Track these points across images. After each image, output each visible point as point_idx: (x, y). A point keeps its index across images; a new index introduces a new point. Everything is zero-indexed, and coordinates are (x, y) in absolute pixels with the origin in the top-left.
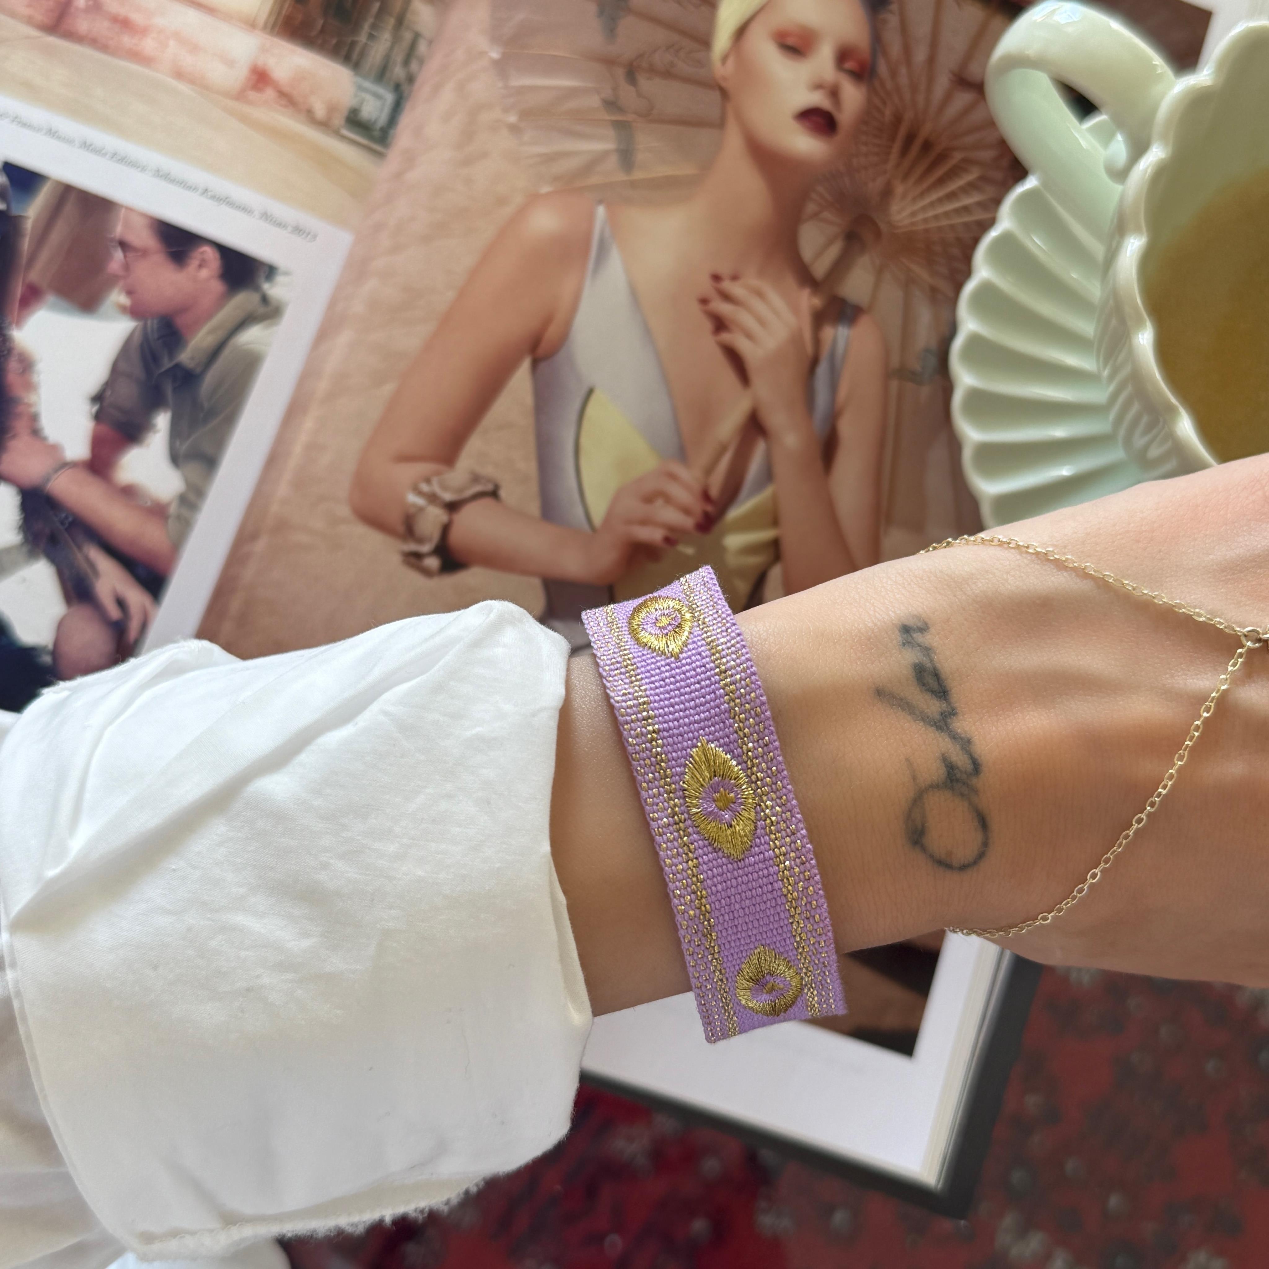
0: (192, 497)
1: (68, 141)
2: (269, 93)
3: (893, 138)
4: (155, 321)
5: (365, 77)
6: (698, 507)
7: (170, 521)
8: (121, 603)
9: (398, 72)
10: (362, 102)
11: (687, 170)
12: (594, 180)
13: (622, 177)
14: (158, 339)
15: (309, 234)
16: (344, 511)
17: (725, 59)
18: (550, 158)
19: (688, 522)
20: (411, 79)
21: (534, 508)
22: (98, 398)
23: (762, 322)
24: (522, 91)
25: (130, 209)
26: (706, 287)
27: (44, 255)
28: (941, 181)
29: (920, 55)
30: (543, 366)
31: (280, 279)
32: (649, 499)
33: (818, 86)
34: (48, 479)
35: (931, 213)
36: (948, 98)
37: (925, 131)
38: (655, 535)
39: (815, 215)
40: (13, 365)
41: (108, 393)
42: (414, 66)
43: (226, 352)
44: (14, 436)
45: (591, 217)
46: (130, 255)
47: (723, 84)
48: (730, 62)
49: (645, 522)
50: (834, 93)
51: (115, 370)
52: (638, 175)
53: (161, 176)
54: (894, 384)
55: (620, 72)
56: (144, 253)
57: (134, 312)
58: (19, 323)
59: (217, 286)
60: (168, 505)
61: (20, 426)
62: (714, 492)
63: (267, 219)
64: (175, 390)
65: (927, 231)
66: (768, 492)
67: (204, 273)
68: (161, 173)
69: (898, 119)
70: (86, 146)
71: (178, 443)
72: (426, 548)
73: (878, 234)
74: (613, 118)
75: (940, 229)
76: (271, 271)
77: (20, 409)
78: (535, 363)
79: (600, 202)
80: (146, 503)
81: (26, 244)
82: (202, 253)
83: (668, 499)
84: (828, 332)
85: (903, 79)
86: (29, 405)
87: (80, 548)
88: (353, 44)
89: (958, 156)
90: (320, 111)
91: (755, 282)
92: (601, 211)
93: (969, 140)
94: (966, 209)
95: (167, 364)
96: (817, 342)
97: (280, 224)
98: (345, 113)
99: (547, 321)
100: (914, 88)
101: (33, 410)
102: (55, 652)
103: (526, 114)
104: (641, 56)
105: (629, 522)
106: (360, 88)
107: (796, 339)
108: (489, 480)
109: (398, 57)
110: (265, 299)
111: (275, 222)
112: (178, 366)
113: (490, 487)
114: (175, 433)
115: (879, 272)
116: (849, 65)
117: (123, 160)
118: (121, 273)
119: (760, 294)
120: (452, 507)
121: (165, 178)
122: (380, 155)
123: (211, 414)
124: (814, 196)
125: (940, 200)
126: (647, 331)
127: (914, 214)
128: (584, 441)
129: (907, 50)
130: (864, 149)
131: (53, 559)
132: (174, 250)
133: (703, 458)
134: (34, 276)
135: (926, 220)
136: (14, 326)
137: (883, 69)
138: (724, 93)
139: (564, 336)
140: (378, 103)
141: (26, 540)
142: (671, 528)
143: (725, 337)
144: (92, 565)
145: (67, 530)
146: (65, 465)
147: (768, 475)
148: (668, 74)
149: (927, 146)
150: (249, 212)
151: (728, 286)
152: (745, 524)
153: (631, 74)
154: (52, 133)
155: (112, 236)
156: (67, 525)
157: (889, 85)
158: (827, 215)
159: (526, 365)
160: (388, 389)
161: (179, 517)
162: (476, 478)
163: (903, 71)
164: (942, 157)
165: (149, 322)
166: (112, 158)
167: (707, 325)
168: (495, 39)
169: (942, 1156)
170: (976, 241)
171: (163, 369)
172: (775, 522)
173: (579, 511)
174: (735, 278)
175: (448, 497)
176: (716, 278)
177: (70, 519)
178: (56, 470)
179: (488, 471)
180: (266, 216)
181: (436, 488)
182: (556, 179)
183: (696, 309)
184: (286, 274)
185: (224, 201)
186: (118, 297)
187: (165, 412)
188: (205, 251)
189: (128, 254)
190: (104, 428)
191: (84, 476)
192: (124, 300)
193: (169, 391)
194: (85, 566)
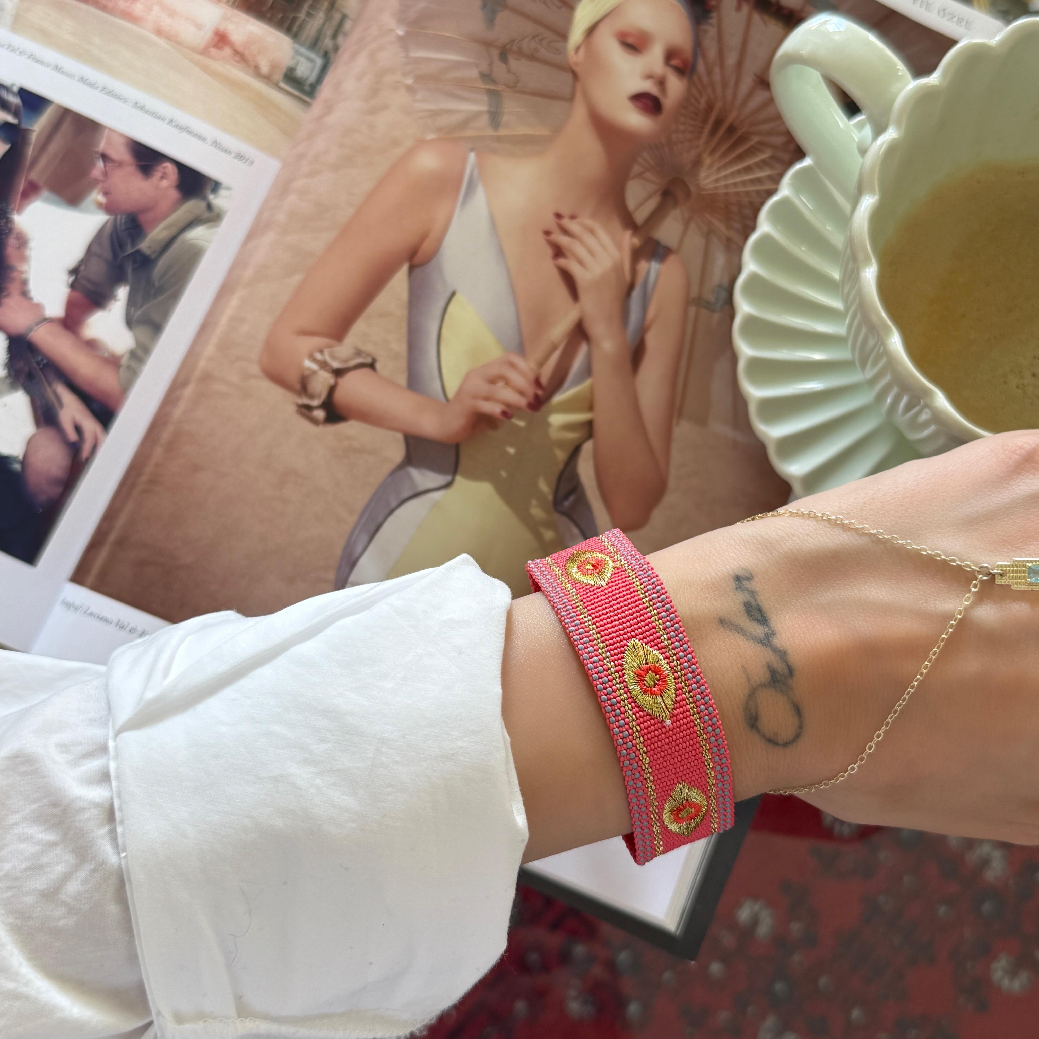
0: (140, 353)
1: (70, 76)
2: (227, 51)
3: (705, 121)
4: (124, 217)
5: (302, 44)
6: (531, 390)
7: (122, 370)
8: (78, 429)
9: (328, 42)
10: (297, 64)
11: (543, 131)
12: (469, 133)
13: (490, 132)
14: (125, 230)
15: (248, 159)
16: (255, 369)
17: (577, 49)
18: (436, 114)
19: (522, 402)
20: (336, 49)
22: (74, 272)
23: (591, 253)
24: (417, 61)
25: (111, 130)
26: (550, 222)
28: (740, 158)
29: (731, 59)
30: (417, 271)
31: (223, 192)
32: (492, 381)
33: (649, 77)
34: (30, 330)
35: (731, 181)
36: (750, 95)
37: (731, 118)
38: (495, 409)
39: (639, 175)
40: (12, 241)
41: (82, 268)
42: (340, 39)
43: (176, 245)
44: (8, 295)
45: (464, 161)
46: (109, 165)
47: (576, 69)
48: (582, 52)
49: (487, 398)
50: (661, 83)
51: (90, 251)
52: (503, 132)
53: (138, 107)
54: (692, 310)
55: (495, 53)
56: (120, 164)
57: (108, 208)
58: (20, 210)
59: (174, 194)
60: (122, 357)
61: (14, 288)
62: (544, 380)
63: (216, 146)
64: (134, 270)
65: (726, 194)
66: (586, 384)
67: (165, 183)
68: (138, 105)
69: (710, 107)
70: (83, 80)
71: (133, 310)
72: (315, 403)
73: (688, 194)
74: (487, 87)
75: (737, 194)
76: (216, 186)
77: (15, 275)
78: (412, 268)
79: (472, 150)
80: (104, 354)
81: (30, 151)
82: (164, 168)
83: (507, 382)
84: (643, 265)
85: (717, 77)
86: (21, 272)
87: (50, 384)
88: (294, 19)
89: (755, 139)
90: (265, 68)
91: (589, 222)
92: (472, 157)
93: (766, 127)
94: (759, 181)
95: (130, 250)
96: (634, 272)
97: (227, 151)
98: (284, 70)
99: (424, 237)
100: (725, 85)
101: (24, 276)
102: (24, 462)
103: (420, 78)
104: (513, 41)
105: (475, 397)
106: (297, 53)
107: (617, 268)
108: (368, 355)
109: (329, 32)
110: (210, 207)
111: (222, 148)
112: (138, 252)
113: (369, 360)
114: (131, 302)
115: (687, 224)
116: (675, 62)
117: (110, 93)
118: (101, 178)
119: (592, 232)
120: (339, 373)
121: (141, 109)
122: (307, 104)
123: (160, 290)
124: (640, 160)
125: (739, 172)
126: (501, 252)
127: (717, 181)
129: (721, 54)
130: (682, 127)
131: (29, 391)
132: (143, 164)
133: (538, 353)
134: (34, 175)
135: (726, 186)
136: (15, 212)
137: (701, 67)
138: (575, 76)
139: (436, 250)
140: (310, 65)
141: (9, 375)
142: (508, 405)
143: (562, 262)
144: (58, 398)
146: (46, 320)
147: (588, 371)
148: (532, 57)
149: (731, 130)
150: (204, 139)
151: (566, 222)
152: (566, 407)
153: (504, 55)
154: (58, 69)
155: (97, 149)
156: (41, 366)
157: (705, 80)
158: (648, 175)
161: (128, 367)
162: (359, 353)
163: (717, 70)
164: (742, 139)
165: (119, 217)
166: (102, 90)
167: (549, 252)
168: (401, 21)
169: (682, 908)
170: (762, 203)
171: (126, 254)
172: (591, 408)
173: (437, 385)
174: (573, 217)
175: (336, 365)
176: (558, 216)
177: (45, 362)
178: (38, 324)
179: (369, 348)
180: (216, 144)
181: (328, 358)
182: (439, 129)
183: (541, 239)
184: (228, 189)
185: (185, 130)
186: (97, 196)
187: (125, 286)
188: (167, 167)
189: (108, 164)
190: (77, 295)
191: (58, 330)
192: (101, 198)
193: (129, 271)
194: (53, 398)
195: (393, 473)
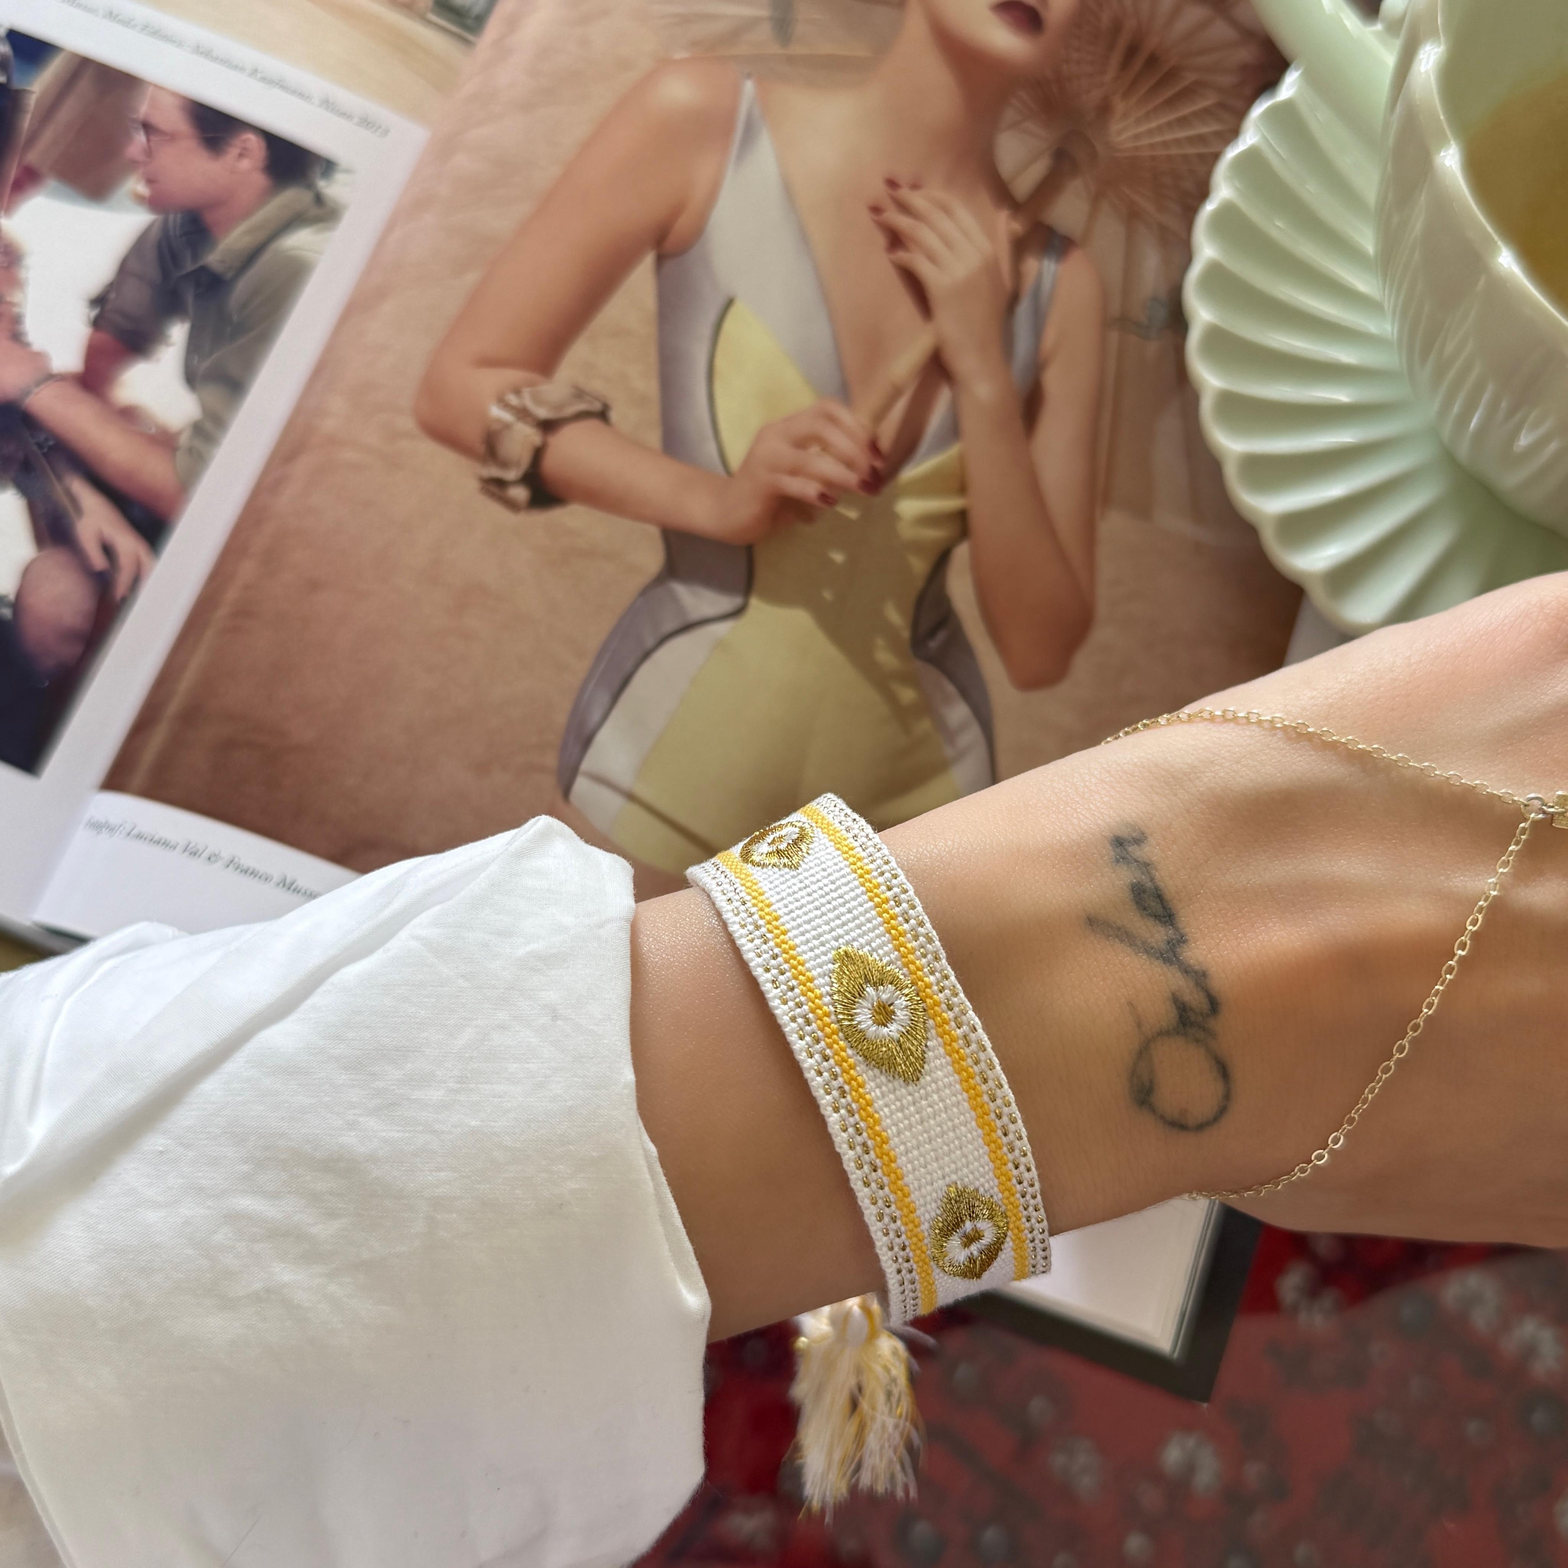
0: (208, 426)
1: (91, 10)
3: (1110, 47)
4: (179, 216)
6: (864, 460)
7: (179, 454)
8: (108, 550)
11: (859, 50)
12: (741, 49)
13: (775, 49)
14: (181, 236)
15: (380, 127)
16: (407, 423)
18: (686, 20)
19: (851, 478)
21: (654, 438)
22: (99, 301)
23: (948, 243)
25: (157, 87)
26: (879, 191)
27: (48, 135)
28: (1171, 103)
30: (669, 264)
31: (339, 177)
32: (802, 443)
35: (1158, 139)
36: (1177, 10)
37: (1151, 42)
38: (807, 489)
39: (1015, 125)
41: (112, 296)
43: (266, 257)
45: (736, 92)
46: (155, 138)
49: (794, 472)
51: (124, 269)
52: (797, 49)
53: (202, 53)
54: (1114, 336)
56: (172, 137)
57: (154, 203)
58: (8, 209)
59: (260, 180)
60: (179, 433)
62: (885, 444)
63: (327, 107)
64: (197, 296)
65: (1153, 158)
66: (953, 451)
67: (245, 164)
68: (201, 50)
69: (1117, 27)
70: (111, 14)
71: (197, 359)
72: (511, 475)
73: (1094, 157)
75: (1169, 158)
76: (328, 166)
78: (661, 260)
79: (749, 76)
80: (150, 429)
81: (27, 121)
82: (245, 141)
83: (826, 447)
84: (1032, 265)
86: (12, 305)
87: (59, 478)
89: (1190, 78)
91: (941, 195)
92: (749, 87)
93: (1204, 61)
94: (1201, 138)
95: (189, 266)
96: (1017, 274)
97: (346, 115)
99: (676, 211)
101: (16, 310)
102: (17, 605)
105: (775, 469)
107: (991, 268)
108: (596, 398)
110: (319, 199)
111: (338, 111)
112: (203, 269)
113: (597, 406)
114: (193, 346)
115: (1096, 200)
117: (155, 34)
118: (141, 158)
119: (946, 210)
120: (548, 426)
121: (206, 54)
122: (470, 44)
123: (241, 329)
125: (1170, 125)
126: (804, 237)
127: (1137, 137)
128: (720, 362)
130: (1076, 55)
131: (24, 490)
132: (210, 135)
133: (871, 400)
134: (33, 157)
135: (1152, 146)
139: (698, 231)
142: (829, 484)
143: (902, 255)
144: (74, 501)
145: (45, 455)
146: (51, 377)
147: (954, 430)
149: (1153, 61)
150: (308, 97)
151: (904, 193)
152: (925, 485)
155: (135, 116)
156: (46, 450)
158: (1030, 126)
159: (648, 261)
160: (471, 278)
161: (191, 450)
162: (579, 394)
164: (1171, 75)
166: (143, 30)
167: (880, 240)
171: (184, 272)
173: (711, 448)
174: (915, 186)
175: (543, 413)
177: (51, 443)
178: (38, 383)
179: (596, 385)
180: (327, 104)
181: (527, 401)
182: (694, 44)
183: (865, 218)
184: (348, 171)
185: (277, 85)
186: (135, 185)
187: (183, 321)
188: (249, 139)
189: (152, 138)
190: (103, 337)
191: (73, 392)
192: (142, 189)
193: (190, 299)
194: (65, 501)
195: (645, 591)
